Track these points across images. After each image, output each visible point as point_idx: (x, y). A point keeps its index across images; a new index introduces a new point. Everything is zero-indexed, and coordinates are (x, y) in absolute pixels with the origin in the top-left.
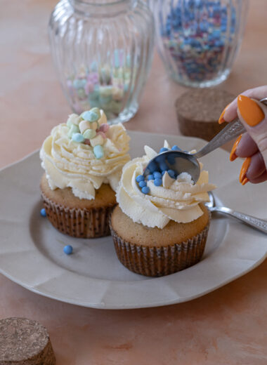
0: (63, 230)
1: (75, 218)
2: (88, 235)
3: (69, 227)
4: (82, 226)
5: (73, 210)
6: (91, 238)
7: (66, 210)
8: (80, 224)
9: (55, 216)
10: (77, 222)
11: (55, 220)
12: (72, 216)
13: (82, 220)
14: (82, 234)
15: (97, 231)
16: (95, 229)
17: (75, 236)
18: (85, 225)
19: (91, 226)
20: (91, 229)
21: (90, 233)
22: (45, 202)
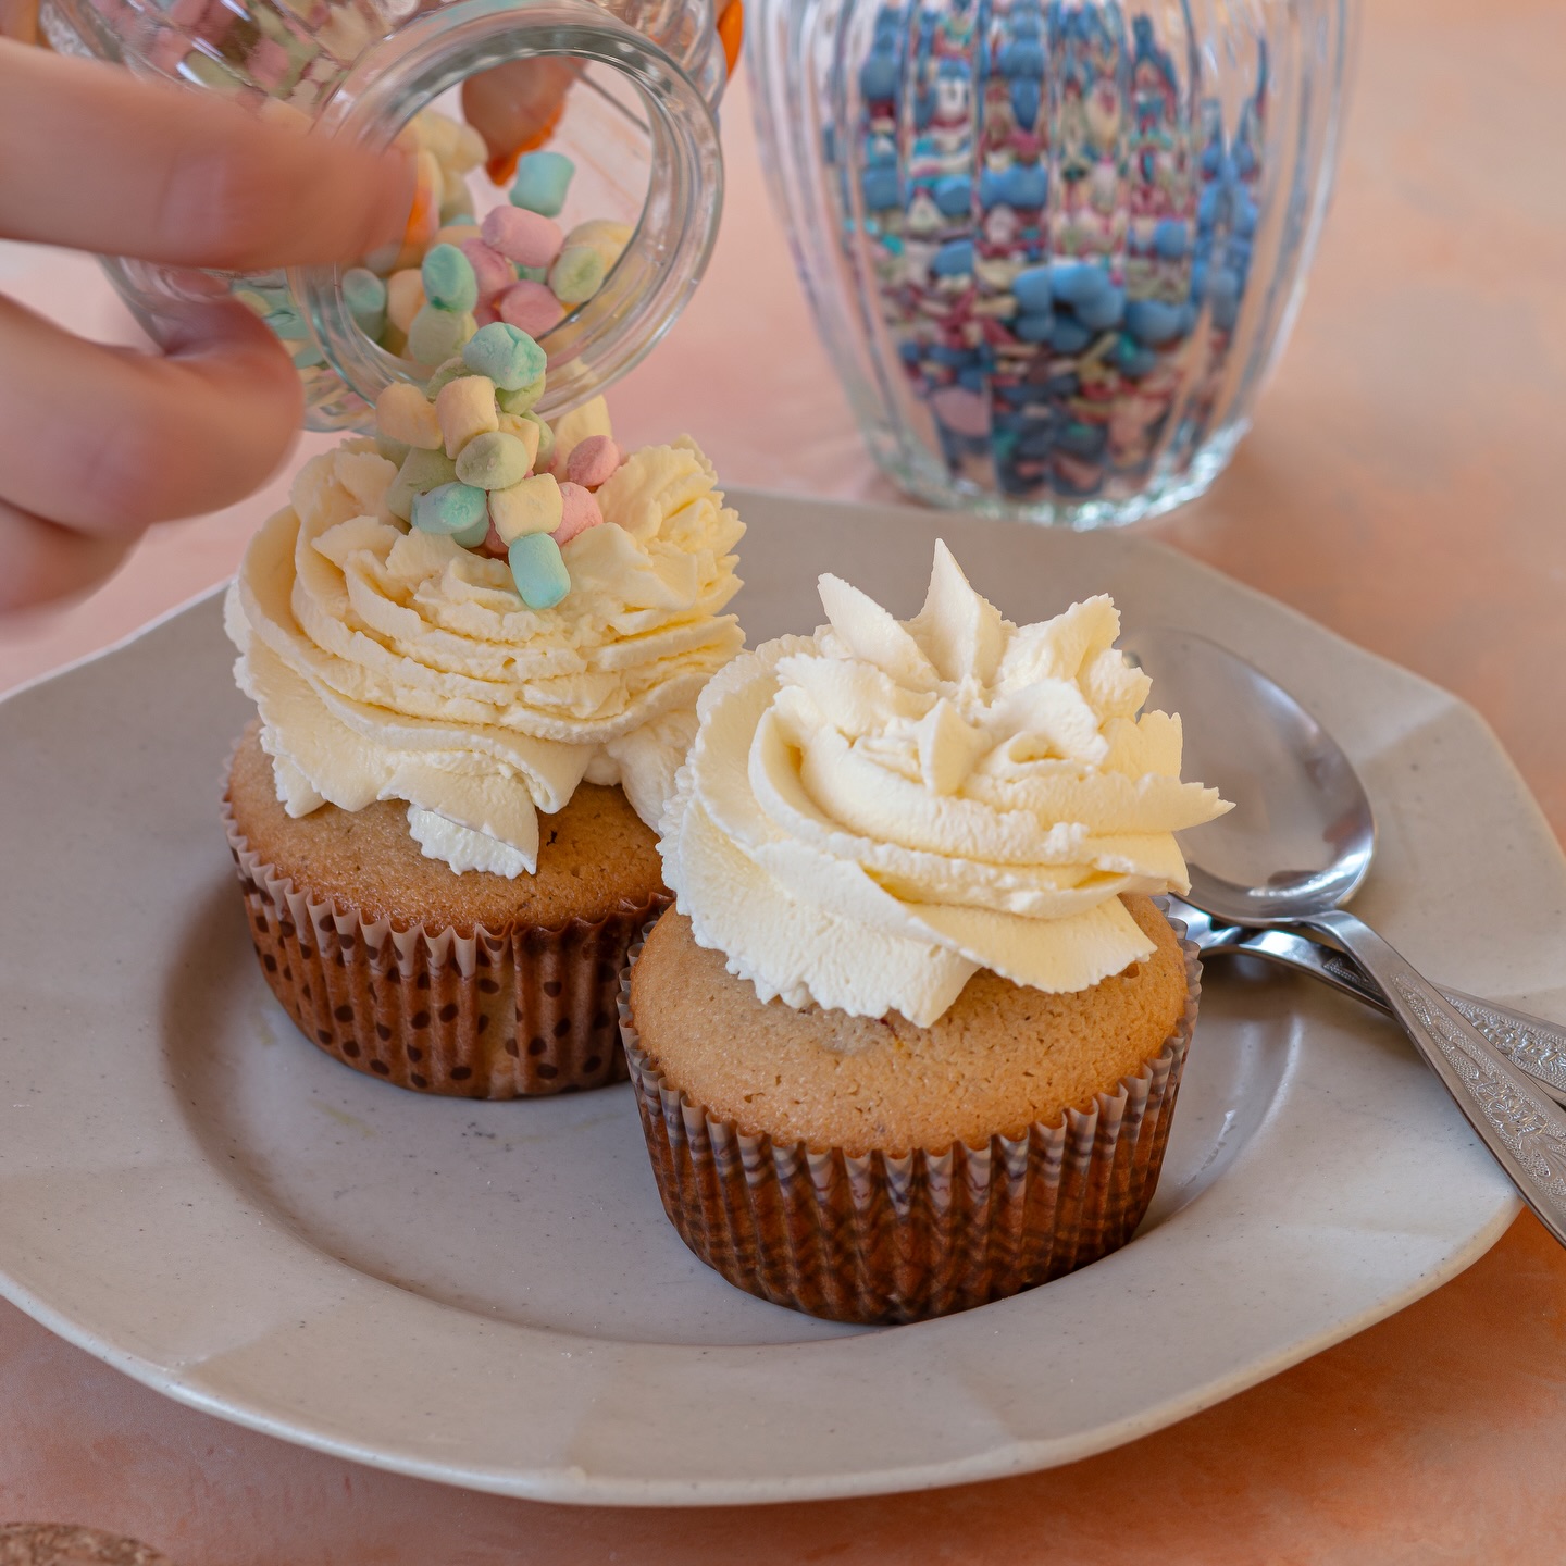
0: (352, 1049)
1: (422, 980)
2: (498, 1081)
3: (386, 1033)
4: (464, 1025)
5: (413, 931)
6: (513, 1096)
7: (370, 935)
8: (449, 1013)
9: (307, 965)
10: (436, 1004)
11: (306, 991)
12: (405, 968)
13: (463, 992)
14: (459, 1074)
15: (548, 1057)
16: (536, 1046)
17: (422, 1084)
18: (482, 1023)
19: (513, 1029)
20: (512, 1047)
21: (508, 1068)
22: (250, 886)
